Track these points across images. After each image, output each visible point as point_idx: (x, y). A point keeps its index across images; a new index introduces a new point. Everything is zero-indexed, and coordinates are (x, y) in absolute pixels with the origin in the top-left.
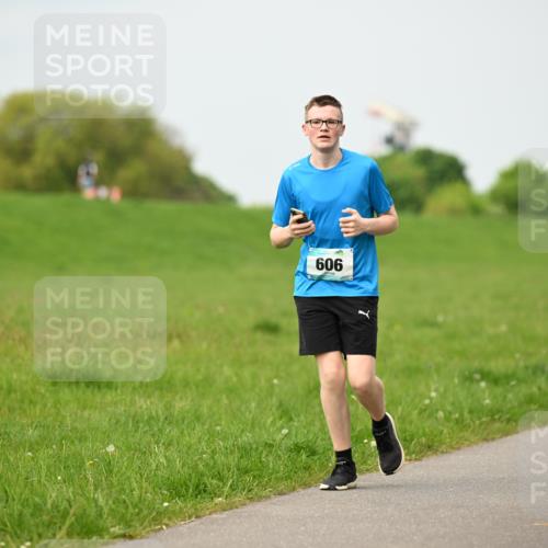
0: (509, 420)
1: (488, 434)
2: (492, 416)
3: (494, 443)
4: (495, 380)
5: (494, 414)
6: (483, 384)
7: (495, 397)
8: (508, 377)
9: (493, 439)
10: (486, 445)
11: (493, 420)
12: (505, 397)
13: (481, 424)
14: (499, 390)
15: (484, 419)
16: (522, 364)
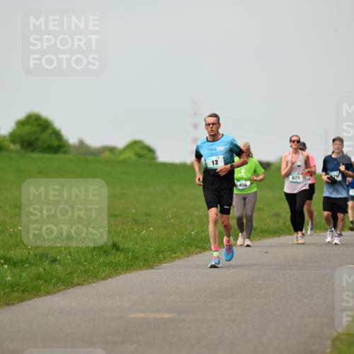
0: (23, 291)
1: (9, 301)
2: (13, 287)
3: (13, 307)
4: (14, 264)
5: (13, 286)
6: (6, 266)
7: (13, 276)
8: (22, 262)
9: (13, 304)
10: (8, 308)
11: (13, 291)
12: (21, 275)
13: (4, 294)
14: (16, 271)
15: (7, 290)
16: (32, 253)
